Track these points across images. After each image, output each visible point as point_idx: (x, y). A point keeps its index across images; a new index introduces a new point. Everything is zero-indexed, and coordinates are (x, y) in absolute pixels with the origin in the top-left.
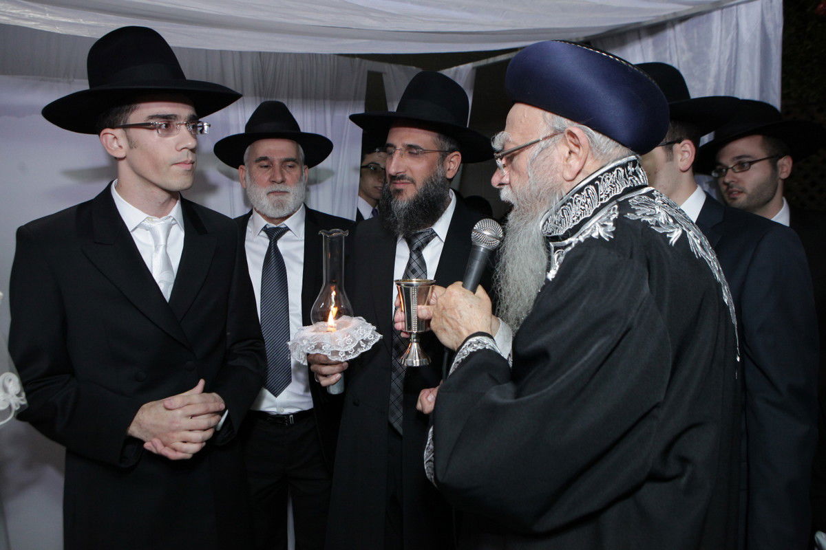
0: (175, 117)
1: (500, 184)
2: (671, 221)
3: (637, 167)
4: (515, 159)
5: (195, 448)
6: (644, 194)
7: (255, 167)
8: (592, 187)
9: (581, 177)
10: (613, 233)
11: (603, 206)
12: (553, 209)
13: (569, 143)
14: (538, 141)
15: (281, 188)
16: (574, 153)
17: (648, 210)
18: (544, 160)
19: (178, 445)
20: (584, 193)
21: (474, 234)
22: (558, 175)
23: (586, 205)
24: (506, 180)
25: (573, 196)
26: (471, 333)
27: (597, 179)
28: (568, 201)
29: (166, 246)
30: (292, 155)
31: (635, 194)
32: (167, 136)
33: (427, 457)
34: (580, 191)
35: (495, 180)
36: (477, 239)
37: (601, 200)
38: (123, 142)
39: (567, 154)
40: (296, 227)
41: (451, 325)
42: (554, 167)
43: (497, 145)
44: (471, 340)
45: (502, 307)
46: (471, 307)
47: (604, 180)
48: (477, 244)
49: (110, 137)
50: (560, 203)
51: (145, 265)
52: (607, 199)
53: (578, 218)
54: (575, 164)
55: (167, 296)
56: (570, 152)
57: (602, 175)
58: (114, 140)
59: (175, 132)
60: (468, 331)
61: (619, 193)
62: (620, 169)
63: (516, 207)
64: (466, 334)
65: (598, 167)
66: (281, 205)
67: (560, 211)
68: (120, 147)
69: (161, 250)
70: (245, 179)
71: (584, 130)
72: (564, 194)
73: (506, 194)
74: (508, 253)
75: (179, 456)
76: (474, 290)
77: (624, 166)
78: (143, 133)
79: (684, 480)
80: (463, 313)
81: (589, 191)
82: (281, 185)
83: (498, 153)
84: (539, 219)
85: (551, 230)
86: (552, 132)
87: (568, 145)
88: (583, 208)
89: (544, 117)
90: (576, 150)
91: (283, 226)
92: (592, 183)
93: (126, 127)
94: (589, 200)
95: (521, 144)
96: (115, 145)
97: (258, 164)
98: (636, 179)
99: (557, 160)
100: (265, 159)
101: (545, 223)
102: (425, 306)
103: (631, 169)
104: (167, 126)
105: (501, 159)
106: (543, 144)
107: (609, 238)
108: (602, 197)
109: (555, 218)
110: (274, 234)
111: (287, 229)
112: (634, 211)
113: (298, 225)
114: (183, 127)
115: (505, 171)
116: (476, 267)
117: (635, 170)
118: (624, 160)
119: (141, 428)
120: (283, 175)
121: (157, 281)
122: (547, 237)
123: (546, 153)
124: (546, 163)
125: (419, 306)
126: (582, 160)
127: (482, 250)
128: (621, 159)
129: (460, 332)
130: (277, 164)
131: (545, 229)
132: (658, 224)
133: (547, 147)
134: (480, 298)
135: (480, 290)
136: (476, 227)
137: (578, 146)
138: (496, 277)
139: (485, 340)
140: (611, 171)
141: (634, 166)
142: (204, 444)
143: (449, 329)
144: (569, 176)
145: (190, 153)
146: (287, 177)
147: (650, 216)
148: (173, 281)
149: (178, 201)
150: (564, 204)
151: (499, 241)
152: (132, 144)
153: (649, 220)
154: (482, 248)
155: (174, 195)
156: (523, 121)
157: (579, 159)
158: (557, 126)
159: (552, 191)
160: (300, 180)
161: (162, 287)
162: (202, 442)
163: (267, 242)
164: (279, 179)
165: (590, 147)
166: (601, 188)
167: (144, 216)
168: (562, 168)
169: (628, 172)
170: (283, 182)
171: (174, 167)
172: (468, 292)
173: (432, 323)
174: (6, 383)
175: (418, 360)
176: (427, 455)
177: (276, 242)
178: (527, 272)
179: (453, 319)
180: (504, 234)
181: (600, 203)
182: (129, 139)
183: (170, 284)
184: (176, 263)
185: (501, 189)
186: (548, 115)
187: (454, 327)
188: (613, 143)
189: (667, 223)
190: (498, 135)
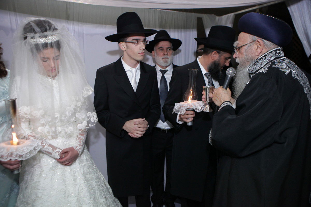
0: (140, 39)
1: (236, 57)
2: (287, 68)
3: (280, 51)
4: (241, 49)
5: (140, 136)
6: (281, 60)
7: (158, 51)
8: (264, 58)
9: (261, 54)
10: (267, 71)
11: (267, 63)
12: (252, 65)
13: (257, 44)
14: (247, 44)
15: (166, 56)
16: (259, 47)
17: (280, 64)
18: (249, 50)
19: (136, 134)
20: (262, 59)
21: (227, 72)
22: (254, 54)
23: (262, 63)
24: (238, 56)
25: (258, 60)
26: (225, 101)
27: (266, 55)
28: (257, 62)
29: (135, 76)
30: (169, 46)
31: (278, 60)
32: (137, 45)
33: (210, 137)
34: (260, 59)
35: (234, 56)
36: (228, 74)
37: (267, 61)
38: (125, 46)
39: (257, 48)
40: (170, 70)
41: (218, 99)
42: (252, 52)
43: (235, 45)
44: (224, 103)
45: (235, 94)
46: (225, 93)
47: (268, 55)
48: (228, 75)
49: (122, 44)
50: (254, 63)
51: (130, 82)
52: (269, 61)
53: (260, 67)
54: (259, 51)
55: (135, 91)
56: (258, 47)
57: (268, 54)
58: (123, 46)
59: (139, 44)
60: (224, 100)
61: (273, 59)
62: (274, 52)
63: (240, 64)
64: (223, 102)
65: (266, 51)
66: (166, 62)
67: (254, 65)
68: (124, 47)
69: (134, 77)
70: (154, 55)
71: (262, 40)
72: (255, 60)
73: (237, 60)
74: (237, 78)
75: (135, 137)
76: (226, 89)
77: (275, 51)
78: (131, 44)
79: (286, 144)
80: (223, 95)
81: (263, 59)
82: (167, 56)
83: (235, 48)
84: (247, 67)
85: (251, 71)
86: (252, 41)
87: (257, 45)
88: (261, 64)
89: (250, 36)
90: (260, 46)
91: (166, 70)
92: (264, 56)
93: (126, 42)
94: (263, 62)
95: (242, 45)
96: (123, 47)
97: (159, 49)
98: (280, 55)
99: (253, 49)
100: (161, 47)
101: (249, 69)
102: (212, 94)
103: (278, 52)
104: (137, 42)
105: (236, 50)
106: (249, 45)
107: (265, 72)
108: (267, 60)
109: (252, 67)
110: (164, 72)
111: (167, 71)
112: (275, 65)
113: (171, 69)
114: (142, 42)
115: (237, 53)
116: (227, 82)
117: (279, 52)
118: (275, 49)
119: (126, 127)
120: (167, 52)
121: (133, 87)
122: (249, 73)
123: (250, 47)
124: (249, 51)
125: (210, 94)
126: (261, 49)
127: (229, 77)
128: (274, 49)
129: (221, 101)
130: (165, 49)
131: (249, 70)
132: (282, 68)
133: (250, 46)
134: (228, 91)
135: (228, 89)
136: (228, 70)
137: (260, 45)
138: (233, 85)
139: (229, 103)
140: (271, 52)
141: (279, 51)
142: (143, 135)
143: (218, 100)
144: (257, 54)
145: (143, 50)
146: (169, 54)
147: (281, 66)
148: (137, 87)
149: (139, 64)
150: (255, 63)
151: (234, 74)
152: (127, 47)
153: (279, 67)
154: (229, 76)
155: (138, 62)
156: (243, 38)
157: (260, 49)
158: (254, 39)
159: (251, 59)
160: (172, 54)
161: (134, 88)
162: (142, 134)
163: (161, 75)
164: (166, 54)
165: (264, 45)
166: (267, 58)
167: (130, 68)
168: (255, 52)
169: (277, 53)
170: (167, 55)
171: (139, 54)
172: (224, 89)
173: (213, 99)
174: (94, 115)
175: (209, 110)
176: (210, 136)
177: (164, 75)
178: (243, 84)
179: (219, 97)
180: (236, 72)
181: (267, 62)
182: (127, 46)
183: (136, 87)
184: (138, 81)
185: (236, 59)
186: (251, 36)
187: (220, 99)
188: (272, 44)
189: (286, 68)
190: (235, 42)
